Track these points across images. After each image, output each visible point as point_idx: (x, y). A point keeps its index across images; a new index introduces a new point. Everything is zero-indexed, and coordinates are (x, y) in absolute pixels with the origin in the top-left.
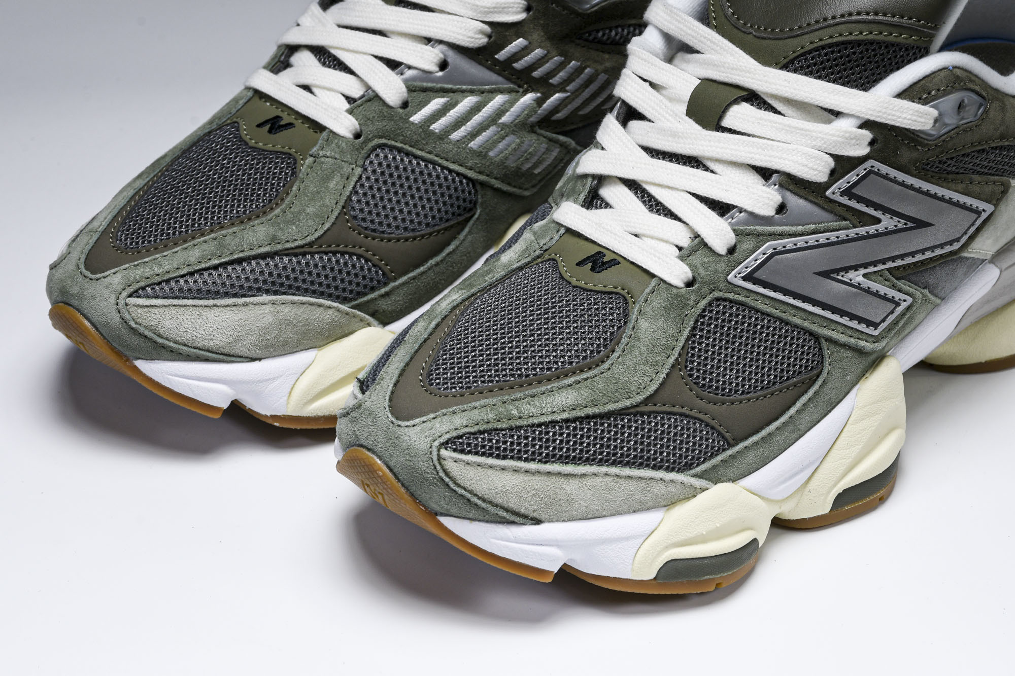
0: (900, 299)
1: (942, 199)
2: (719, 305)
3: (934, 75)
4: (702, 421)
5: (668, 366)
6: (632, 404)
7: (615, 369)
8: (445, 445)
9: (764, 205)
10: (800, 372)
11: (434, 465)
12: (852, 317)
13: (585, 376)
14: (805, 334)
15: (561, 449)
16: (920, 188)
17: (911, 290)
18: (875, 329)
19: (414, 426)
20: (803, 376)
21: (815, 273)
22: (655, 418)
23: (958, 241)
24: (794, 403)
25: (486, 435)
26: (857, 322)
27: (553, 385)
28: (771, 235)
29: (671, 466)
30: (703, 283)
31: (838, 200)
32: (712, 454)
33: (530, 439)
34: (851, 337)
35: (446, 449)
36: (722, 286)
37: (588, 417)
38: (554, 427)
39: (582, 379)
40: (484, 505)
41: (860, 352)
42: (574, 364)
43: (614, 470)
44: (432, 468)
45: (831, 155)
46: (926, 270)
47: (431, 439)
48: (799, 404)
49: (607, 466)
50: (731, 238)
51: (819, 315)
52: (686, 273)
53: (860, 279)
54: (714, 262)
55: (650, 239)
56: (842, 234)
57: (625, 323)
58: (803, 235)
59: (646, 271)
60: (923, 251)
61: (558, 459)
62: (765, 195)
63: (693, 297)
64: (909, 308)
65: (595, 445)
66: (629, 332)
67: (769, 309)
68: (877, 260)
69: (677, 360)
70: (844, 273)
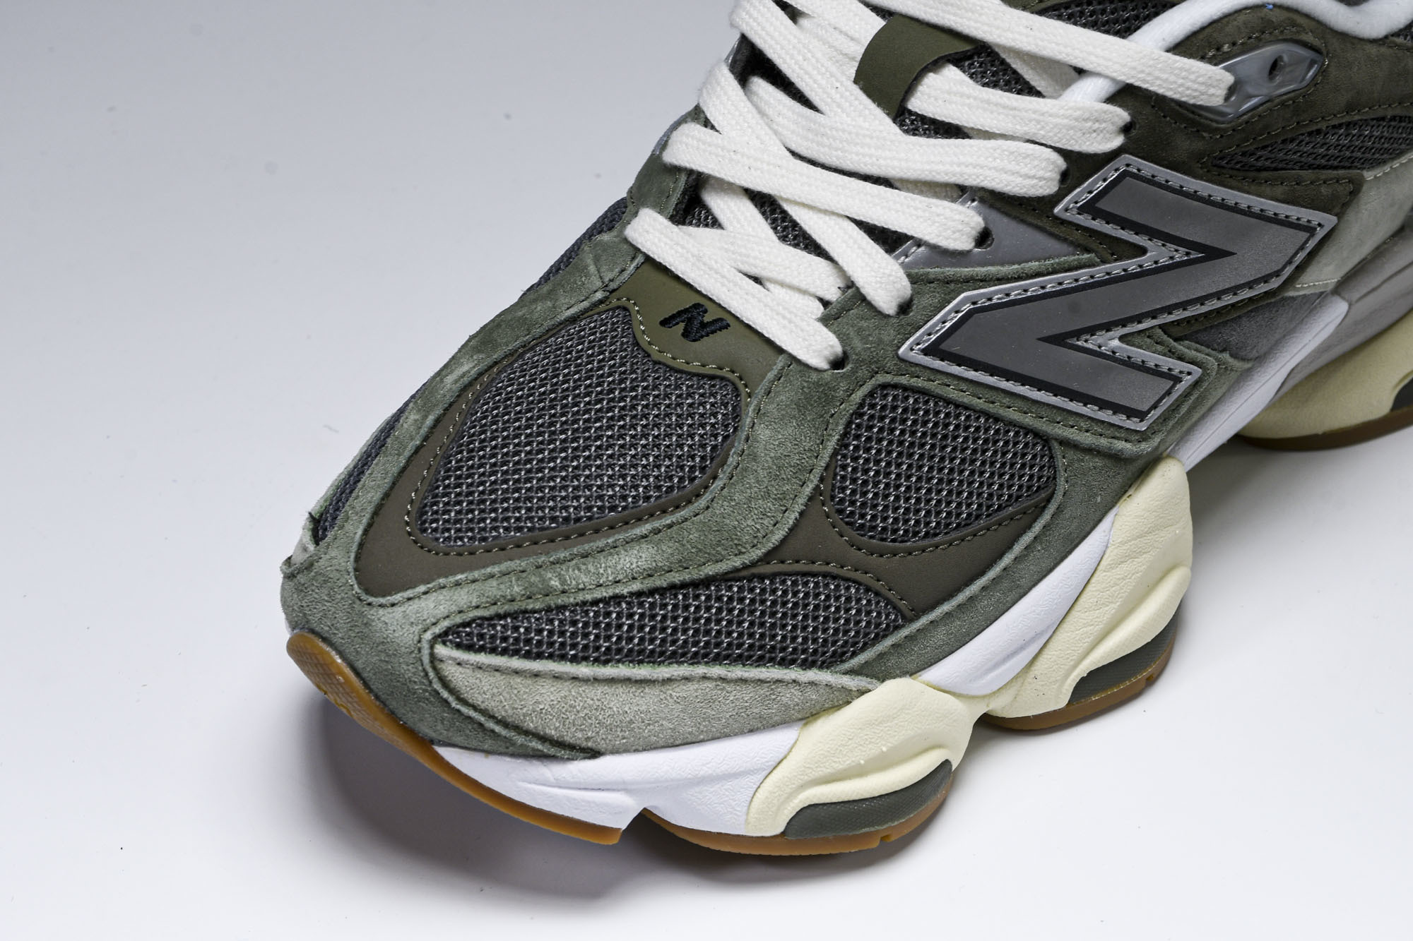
0: (1181, 372)
1: (1248, 212)
2: (885, 396)
3: (1226, 19)
4: (860, 584)
5: (802, 500)
6: (744, 563)
7: (717, 508)
8: (442, 637)
9: (954, 232)
10: (1019, 497)
11: (424, 670)
12: (1103, 405)
13: (668, 520)
14: (1026, 435)
15: (630, 639)
16: (1210, 196)
17: (1200, 356)
18: (1141, 421)
19: (393, 605)
20: (1024, 503)
21: (1039, 339)
22: (784, 582)
23: (1278, 276)
24: (1009, 547)
25: (509, 620)
26: (1110, 412)
27: (617, 537)
28: (968, 282)
29: (810, 659)
30: (860, 362)
31: (1075, 221)
32: (877, 635)
33: (580, 625)
34: (1101, 435)
35: (444, 643)
36: (890, 365)
37: (673, 588)
38: (619, 604)
39: (664, 526)
40: (504, 732)
41: (1116, 458)
42: (652, 500)
43: (717, 670)
44: (422, 674)
45: (1060, 151)
46: (1225, 323)
47: (420, 627)
48: (1018, 548)
49: (707, 663)
50: (904, 287)
51: (1048, 405)
52: (832, 346)
53: (1116, 343)
54: (877, 327)
55: (778, 287)
56: (1083, 275)
57: (736, 429)
58: (1019, 278)
59: (769, 342)
60: (1218, 295)
61: (627, 656)
62: (957, 217)
63: (843, 385)
64: (1196, 384)
65: (685, 631)
66: (739, 445)
67: (966, 399)
68: (1142, 314)
69: (816, 489)
70: (1088, 337)
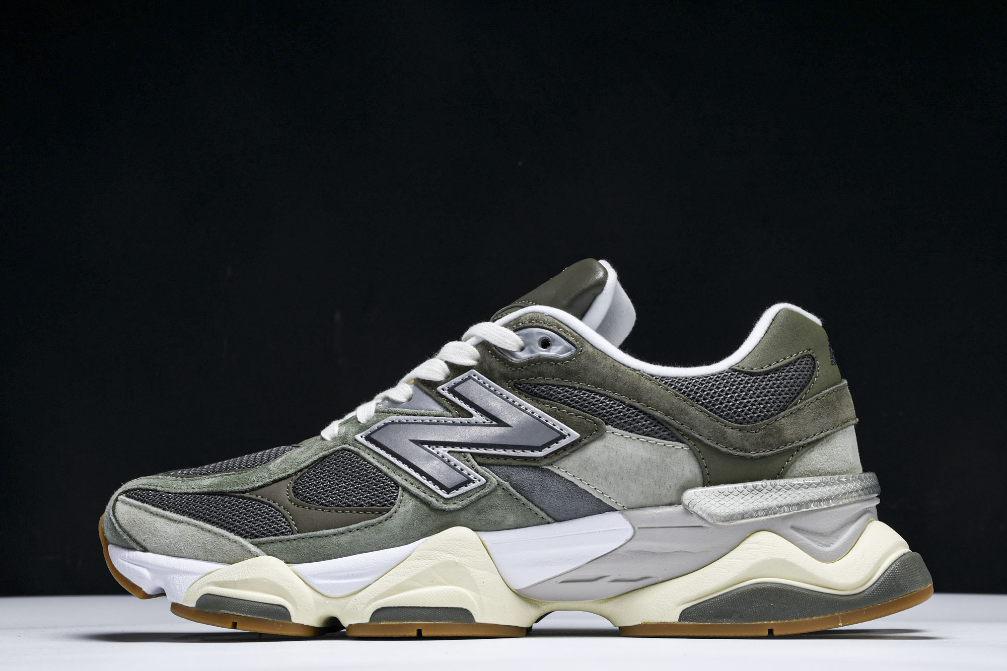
0: (475, 478)
1: (525, 411)
2: (343, 453)
4: (282, 513)
6: (239, 489)
7: (248, 473)
8: (125, 493)
11: (112, 503)
12: (430, 478)
14: (390, 481)
17: (488, 475)
18: (447, 493)
20: (374, 508)
21: (410, 440)
23: (540, 451)
25: (150, 492)
26: (432, 483)
29: (241, 532)
30: (340, 438)
31: (445, 395)
32: (275, 534)
34: (424, 492)
36: (350, 441)
37: (210, 493)
41: (428, 505)
45: (446, 362)
46: (509, 466)
48: (360, 525)
51: (404, 470)
53: (445, 453)
54: (353, 426)
56: (443, 419)
63: (329, 446)
64: (482, 487)
67: (372, 460)
68: (464, 444)
69: (289, 476)
70: (434, 447)
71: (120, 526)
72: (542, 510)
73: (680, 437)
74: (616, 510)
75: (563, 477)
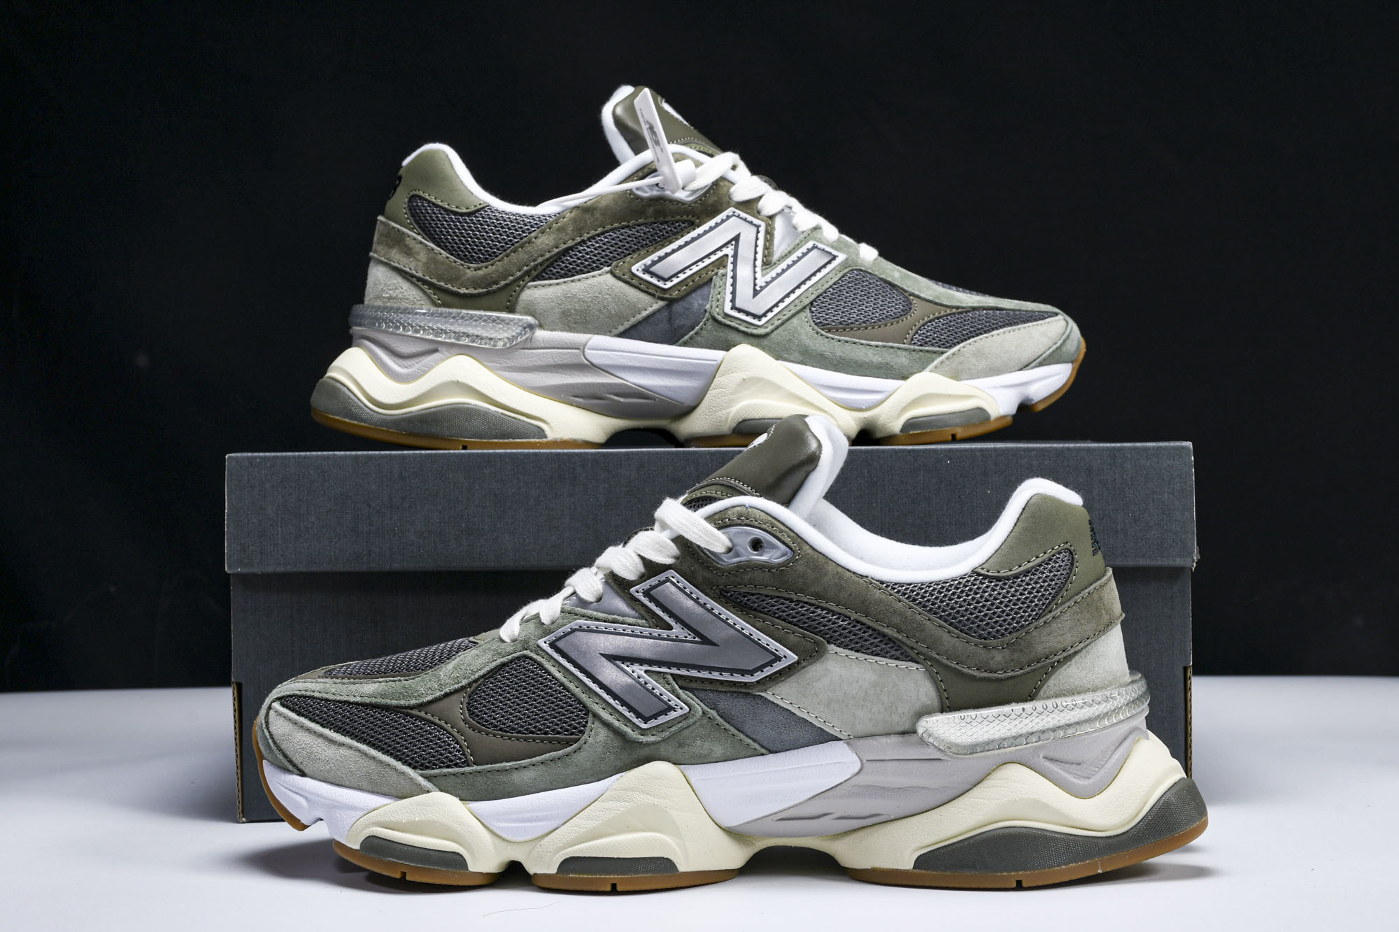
0: (676, 705)
1: (733, 626)
2: (524, 661)
3: (731, 509)
4: (455, 738)
5: (450, 688)
10: (559, 732)
11: (265, 712)
12: (623, 703)
13: (394, 679)
14: (578, 704)
15: (340, 721)
16: (712, 609)
17: (692, 701)
18: (643, 721)
20: (561, 736)
21: (601, 654)
22: (420, 721)
23: (750, 674)
24: (541, 755)
25: (305, 699)
26: (627, 710)
28: (583, 616)
29: (410, 761)
31: (640, 599)
32: (448, 765)
33: (327, 709)
34: (618, 720)
35: (277, 702)
36: (532, 647)
39: (390, 681)
41: (622, 736)
45: (640, 557)
48: (546, 757)
51: (595, 692)
53: (642, 673)
54: (535, 627)
56: (638, 630)
58: (605, 621)
60: (709, 669)
63: (508, 649)
64: (685, 717)
65: (363, 726)
67: (559, 676)
68: (663, 663)
69: (463, 688)
70: (629, 664)
71: (275, 743)
72: (754, 741)
73: (914, 656)
74: (841, 740)
75: (778, 705)
